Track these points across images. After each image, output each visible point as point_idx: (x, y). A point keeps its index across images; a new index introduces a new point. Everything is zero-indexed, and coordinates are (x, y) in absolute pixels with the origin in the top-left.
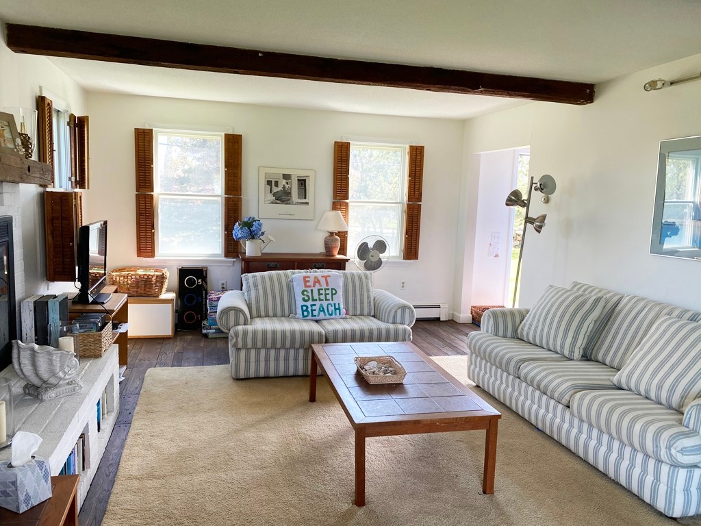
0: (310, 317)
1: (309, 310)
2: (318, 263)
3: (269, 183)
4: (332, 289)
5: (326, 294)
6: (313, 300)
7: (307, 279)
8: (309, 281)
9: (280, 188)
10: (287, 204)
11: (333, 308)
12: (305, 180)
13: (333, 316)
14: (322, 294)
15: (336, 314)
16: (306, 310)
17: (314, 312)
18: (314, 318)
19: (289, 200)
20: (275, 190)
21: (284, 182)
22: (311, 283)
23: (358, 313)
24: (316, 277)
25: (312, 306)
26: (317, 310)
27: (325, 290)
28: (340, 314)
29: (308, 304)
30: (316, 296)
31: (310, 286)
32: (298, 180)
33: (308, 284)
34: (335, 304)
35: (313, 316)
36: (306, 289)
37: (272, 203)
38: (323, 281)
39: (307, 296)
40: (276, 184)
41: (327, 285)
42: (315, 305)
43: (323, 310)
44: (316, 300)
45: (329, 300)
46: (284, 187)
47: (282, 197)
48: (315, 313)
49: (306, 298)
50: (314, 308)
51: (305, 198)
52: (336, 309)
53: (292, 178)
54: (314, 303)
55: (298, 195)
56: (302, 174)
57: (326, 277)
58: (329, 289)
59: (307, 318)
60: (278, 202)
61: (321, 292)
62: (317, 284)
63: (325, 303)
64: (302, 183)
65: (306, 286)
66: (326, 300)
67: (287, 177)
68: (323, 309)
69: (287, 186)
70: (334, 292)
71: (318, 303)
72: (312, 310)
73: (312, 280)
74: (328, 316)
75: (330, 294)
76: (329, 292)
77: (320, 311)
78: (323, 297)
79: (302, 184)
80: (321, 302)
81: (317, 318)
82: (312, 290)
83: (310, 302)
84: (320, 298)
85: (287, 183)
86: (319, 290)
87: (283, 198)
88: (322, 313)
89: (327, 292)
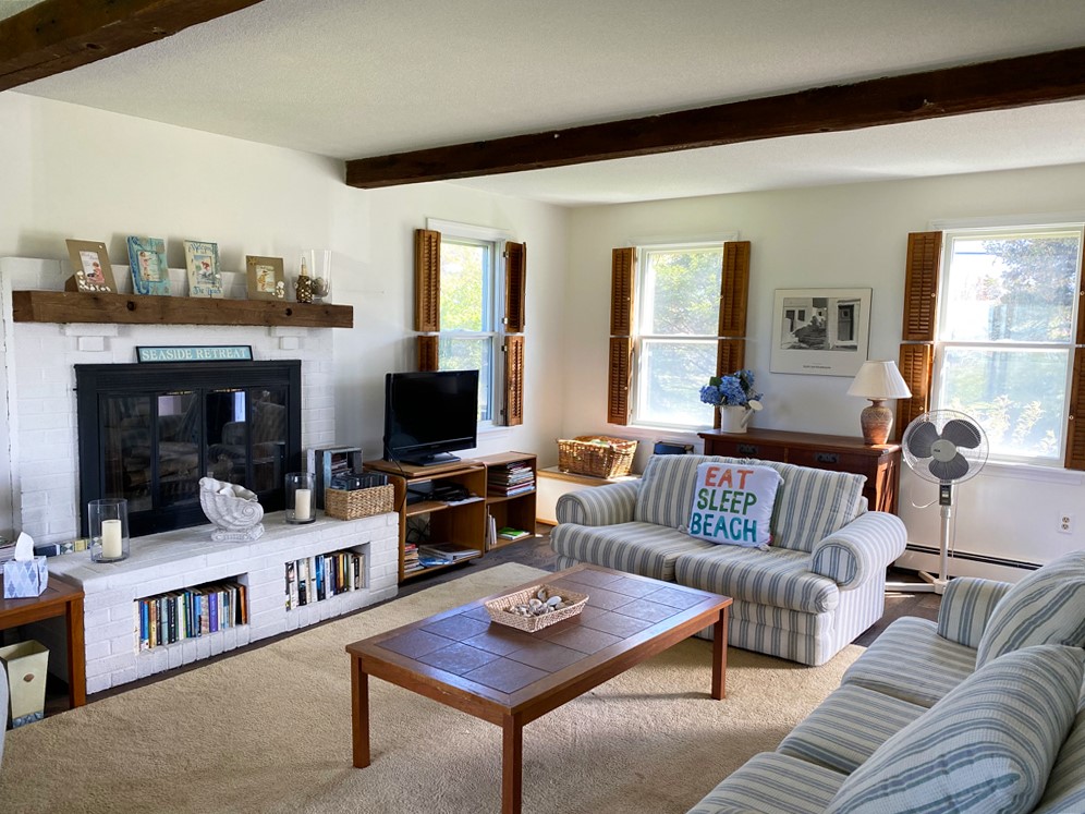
0: (701, 534)
1: (702, 523)
2: (825, 452)
3: (790, 314)
4: (748, 494)
5: (734, 502)
6: (712, 508)
7: (713, 472)
8: (714, 476)
9: (807, 323)
10: (819, 349)
11: (742, 527)
12: (852, 307)
13: (741, 541)
14: (728, 500)
15: (745, 539)
16: (697, 523)
17: (708, 527)
18: (708, 537)
19: (822, 342)
20: (799, 325)
21: (814, 312)
22: (716, 481)
23: (802, 545)
24: (728, 471)
25: (708, 516)
26: (714, 526)
27: (736, 493)
28: (754, 540)
29: (703, 512)
30: (717, 503)
31: (713, 485)
32: (840, 307)
33: (712, 480)
34: (746, 521)
35: (705, 533)
36: (707, 488)
37: (793, 347)
38: (737, 479)
39: (705, 500)
40: (802, 316)
41: (742, 487)
42: (712, 516)
43: (724, 528)
44: (716, 509)
45: (738, 512)
46: (814, 320)
47: (811, 337)
48: (709, 529)
49: (703, 503)
50: (709, 520)
51: (851, 339)
52: (746, 530)
53: (830, 303)
54: (711, 512)
55: (839, 332)
56: (847, 295)
57: (744, 473)
58: (742, 494)
59: (697, 535)
60: (804, 345)
61: (728, 496)
62: (726, 482)
63: (729, 517)
64: (847, 311)
65: (708, 483)
66: (733, 510)
67: (820, 303)
68: (724, 525)
69: (819, 319)
70: (751, 500)
71: (717, 514)
72: (706, 524)
73: (720, 475)
74: (731, 540)
75: (743, 502)
76: (742, 498)
77: (718, 528)
78: (727, 505)
79: (846, 314)
80: (723, 513)
81: (713, 539)
82: (714, 491)
83: (707, 511)
84: (722, 506)
85: (820, 314)
86: (725, 492)
87: (812, 339)
88: (721, 532)
89: (738, 498)
